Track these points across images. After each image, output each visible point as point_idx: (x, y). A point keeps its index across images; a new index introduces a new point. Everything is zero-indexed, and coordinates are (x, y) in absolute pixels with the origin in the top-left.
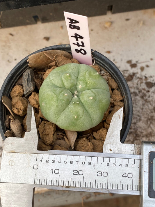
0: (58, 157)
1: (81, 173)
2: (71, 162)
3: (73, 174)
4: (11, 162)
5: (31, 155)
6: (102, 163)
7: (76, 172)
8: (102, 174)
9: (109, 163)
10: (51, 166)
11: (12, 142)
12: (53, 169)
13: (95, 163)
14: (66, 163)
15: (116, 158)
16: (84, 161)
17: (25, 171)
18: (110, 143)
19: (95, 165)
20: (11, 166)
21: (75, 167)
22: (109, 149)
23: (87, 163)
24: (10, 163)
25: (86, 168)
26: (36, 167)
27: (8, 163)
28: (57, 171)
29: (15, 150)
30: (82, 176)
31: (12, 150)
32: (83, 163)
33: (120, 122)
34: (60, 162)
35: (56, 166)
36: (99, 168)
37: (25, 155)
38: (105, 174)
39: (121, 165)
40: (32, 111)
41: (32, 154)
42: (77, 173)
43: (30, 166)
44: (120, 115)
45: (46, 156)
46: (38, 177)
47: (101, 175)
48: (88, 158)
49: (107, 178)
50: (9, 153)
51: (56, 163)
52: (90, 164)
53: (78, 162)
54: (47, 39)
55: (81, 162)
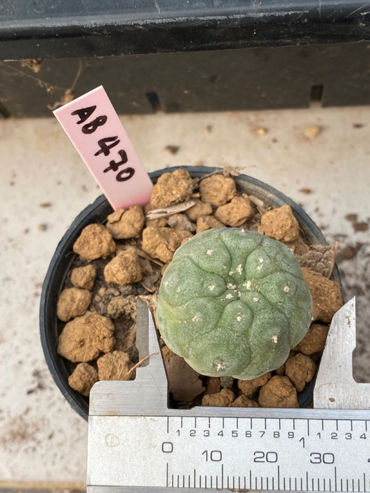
0: (216, 423)
1: (272, 457)
2: (248, 434)
3: (255, 461)
4: (110, 438)
5: (154, 420)
6: (319, 433)
7: (261, 457)
8: (321, 458)
9: (336, 431)
10: (202, 443)
11: (109, 392)
12: (206, 451)
13: (305, 434)
14: (235, 435)
15: (351, 420)
16: (278, 430)
17: (144, 458)
18: (330, 384)
19: (303, 438)
20: (111, 446)
21: (258, 444)
22: (327, 399)
23: (284, 435)
24: (109, 441)
25: (285, 447)
26: (168, 448)
27: (103, 441)
28: (216, 456)
29: (117, 410)
30: (275, 465)
31: (110, 410)
32: (277, 435)
34: (221, 434)
35: (214, 443)
36: (314, 444)
37: (139, 419)
38: (328, 458)
39: (363, 436)
40: (148, 316)
41: (156, 418)
42: (264, 459)
43: (155, 447)
45: (189, 422)
46: (175, 470)
47: (319, 461)
48: (287, 423)
49: (332, 466)
50: (103, 417)
51: (214, 437)
52: (291, 435)
53: (264, 432)
54: (174, 150)
55: (270, 432)
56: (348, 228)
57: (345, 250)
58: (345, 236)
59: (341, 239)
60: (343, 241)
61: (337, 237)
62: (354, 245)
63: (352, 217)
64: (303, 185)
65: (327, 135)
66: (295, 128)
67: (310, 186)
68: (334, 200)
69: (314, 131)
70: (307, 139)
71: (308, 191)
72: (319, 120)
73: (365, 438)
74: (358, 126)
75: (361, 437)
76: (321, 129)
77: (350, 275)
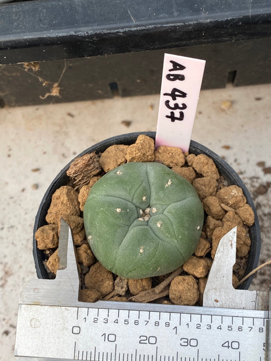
0: (113, 313)
1: (152, 340)
2: (136, 323)
3: (140, 343)
4: (33, 321)
5: (67, 310)
6: (188, 324)
7: (145, 340)
8: (188, 342)
9: (200, 323)
10: (101, 328)
11: (34, 287)
12: (105, 334)
13: (177, 325)
14: (126, 323)
15: (212, 315)
16: (158, 321)
17: (59, 338)
18: (215, 289)
19: (176, 327)
20: (34, 327)
21: (143, 330)
23: (162, 324)
24: (33, 323)
25: (163, 333)
26: (76, 331)
27: (29, 323)
28: (112, 338)
29: (40, 301)
30: (155, 346)
31: (35, 301)
32: (157, 324)
33: (232, 252)
34: (116, 322)
35: (111, 328)
36: (184, 332)
37: (56, 309)
38: (193, 343)
39: (220, 327)
40: (68, 232)
41: (69, 308)
42: (147, 342)
43: (67, 329)
44: (231, 241)
45: (93, 312)
46: (81, 347)
47: (186, 344)
48: (165, 316)
49: (196, 349)
50: (29, 306)
51: (111, 324)
52: (167, 325)
53: (148, 322)
54: (128, 124)
55: (152, 322)
56: (259, 172)
57: (259, 188)
58: (258, 178)
59: (255, 180)
60: (257, 182)
61: (252, 179)
62: (265, 184)
63: (261, 164)
64: (224, 143)
65: (237, 106)
66: (214, 103)
67: (229, 143)
68: (247, 153)
69: (228, 104)
70: (223, 110)
71: (227, 148)
72: (230, 96)
73: (221, 329)
74: (258, 99)
75: (218, 328)
76: (232, 103)
77: (265, 206)
